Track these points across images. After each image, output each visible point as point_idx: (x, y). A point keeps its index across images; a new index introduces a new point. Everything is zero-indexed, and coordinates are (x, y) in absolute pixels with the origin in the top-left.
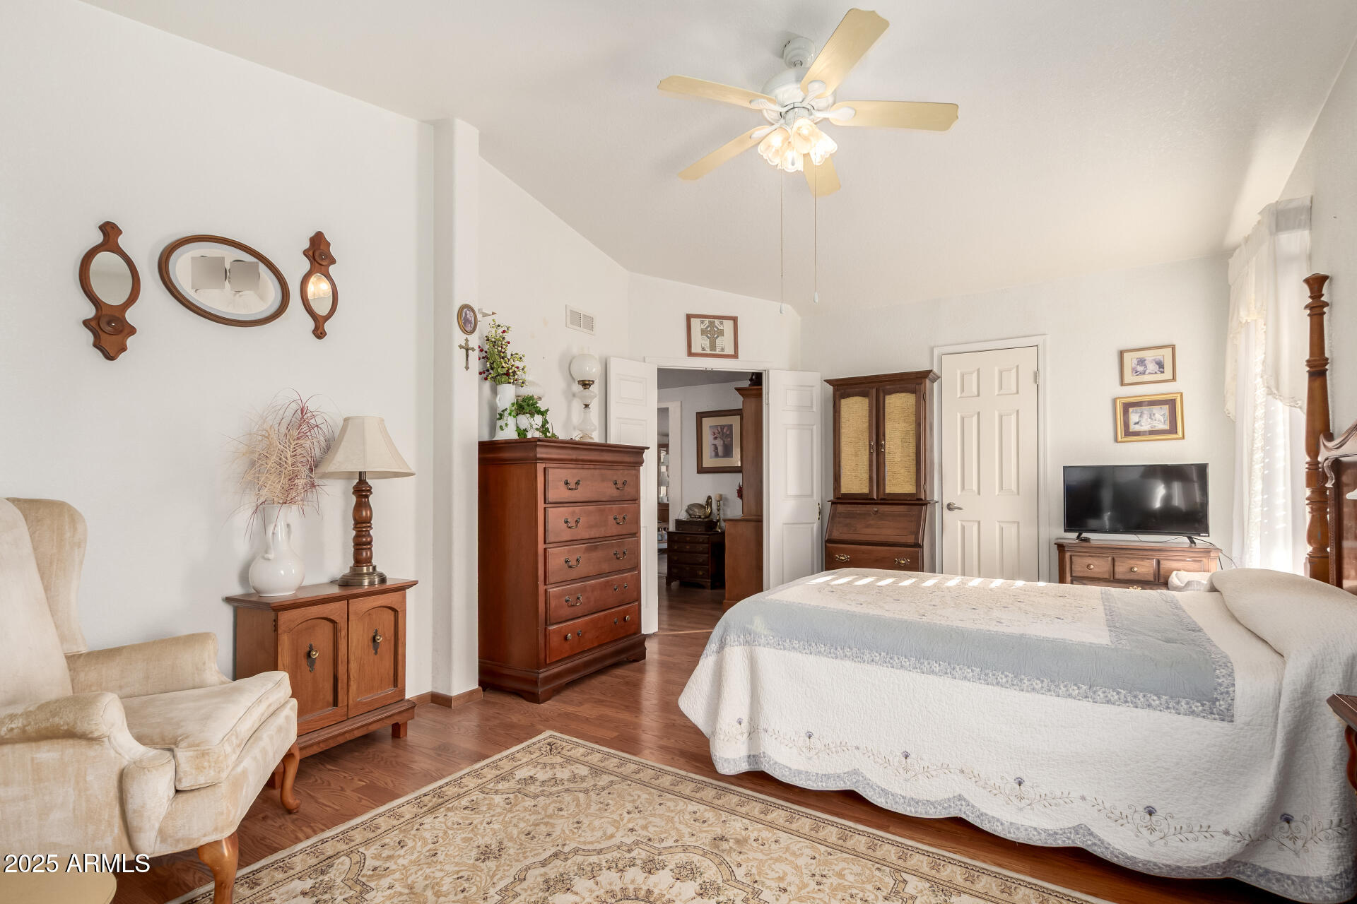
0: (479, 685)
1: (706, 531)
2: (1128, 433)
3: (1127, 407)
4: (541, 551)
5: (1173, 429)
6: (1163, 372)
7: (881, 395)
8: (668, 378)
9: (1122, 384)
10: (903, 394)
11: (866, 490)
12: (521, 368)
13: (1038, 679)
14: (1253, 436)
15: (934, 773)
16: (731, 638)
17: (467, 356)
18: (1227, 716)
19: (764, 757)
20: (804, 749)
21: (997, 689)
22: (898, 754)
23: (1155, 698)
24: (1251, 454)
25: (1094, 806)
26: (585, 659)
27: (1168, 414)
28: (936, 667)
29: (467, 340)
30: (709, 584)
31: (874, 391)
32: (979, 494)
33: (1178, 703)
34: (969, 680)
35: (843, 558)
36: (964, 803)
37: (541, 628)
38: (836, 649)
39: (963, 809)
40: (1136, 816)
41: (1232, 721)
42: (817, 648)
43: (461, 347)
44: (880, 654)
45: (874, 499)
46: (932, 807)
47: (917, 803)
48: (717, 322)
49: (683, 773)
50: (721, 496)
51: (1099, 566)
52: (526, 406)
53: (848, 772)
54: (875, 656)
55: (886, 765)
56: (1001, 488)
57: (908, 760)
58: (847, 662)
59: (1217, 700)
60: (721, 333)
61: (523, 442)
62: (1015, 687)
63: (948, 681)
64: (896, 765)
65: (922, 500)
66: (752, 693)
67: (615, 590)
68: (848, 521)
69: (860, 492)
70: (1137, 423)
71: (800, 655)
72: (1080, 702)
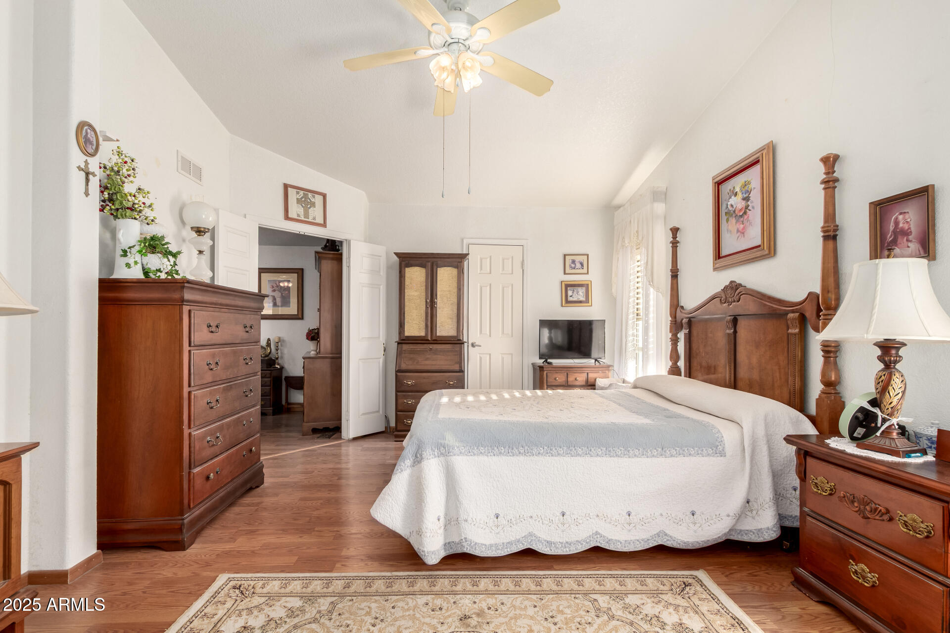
0: (98, 549)
1: (267, 368)
2: (567, 302)
3: (567, 286)
4: (185, 395)
5: (587, 301)
6: (583, 269)
7: (435, 267)
8: (268, 236)
9: (565, 273)
10: (450, 268)
11: (423, 334)
12: (147, 205)
13: (637, 449)
14: (629, 306)
15: (581, 522)
16: (427, 453)
17: (87, 180)
18: (722, 454)
19: (466, 541)
20: (493, 528)
21: (616, 459)
22: (558, 514)
23: (692, 450)
24: (627, 315)
25: (667, 518)
26: (221, 495)
27: (585, 292)
28: (580, 451)
29: (86, 162)
30: (271, 411)
31: (429, 264)
32: (490, 336)
33: (702, 450)
34: (600, 456)
35: (410, 383)
36: (598, 536)
37: (185, 474)
38: (512, 449)
39: (598, 540)
40: (687, 517)
41: (725, 456)
42: (499, 450)
43: (79, 168)
44: (544, 448)
45: (429, 340)
46: (580, 544)
47: (570, 544)
48: (310, 195)
49: (388, 574)
50: (279, 338)
51: (560, 378)
52: (153, 245)
53: (525, 536)
54: (541, 450)
55: (550, 524)
56: (503, 333)
57: (565, 517)
58: (521, 457)
59: (718, 446)
60: (313, 205)
61: (148, 282)
62: (626, 456)
63: (588, 459)
64: (557, 522)
65: (460, 340)
66: (447, 493)
67: (244, 425)
68: (412, 356)
69: (418, 335)
70: (571, 296)
71: (486, 458)
72: (659, 459)
